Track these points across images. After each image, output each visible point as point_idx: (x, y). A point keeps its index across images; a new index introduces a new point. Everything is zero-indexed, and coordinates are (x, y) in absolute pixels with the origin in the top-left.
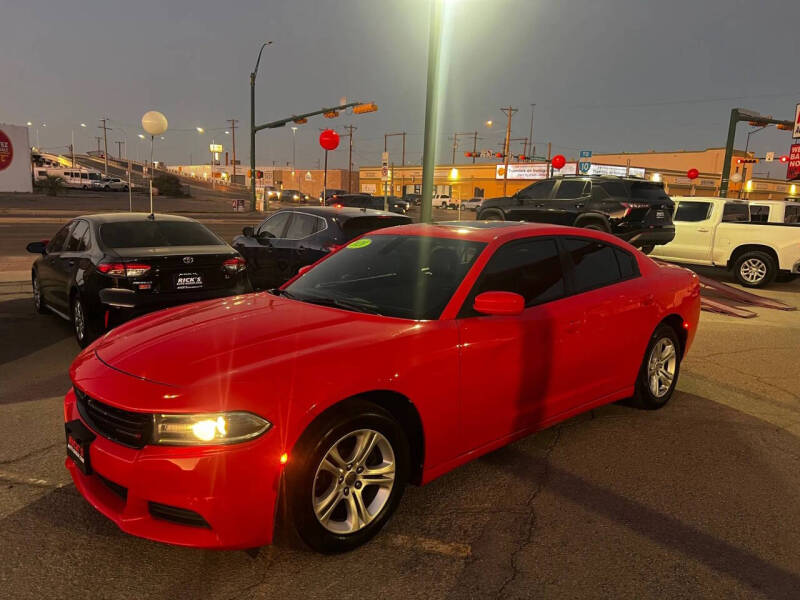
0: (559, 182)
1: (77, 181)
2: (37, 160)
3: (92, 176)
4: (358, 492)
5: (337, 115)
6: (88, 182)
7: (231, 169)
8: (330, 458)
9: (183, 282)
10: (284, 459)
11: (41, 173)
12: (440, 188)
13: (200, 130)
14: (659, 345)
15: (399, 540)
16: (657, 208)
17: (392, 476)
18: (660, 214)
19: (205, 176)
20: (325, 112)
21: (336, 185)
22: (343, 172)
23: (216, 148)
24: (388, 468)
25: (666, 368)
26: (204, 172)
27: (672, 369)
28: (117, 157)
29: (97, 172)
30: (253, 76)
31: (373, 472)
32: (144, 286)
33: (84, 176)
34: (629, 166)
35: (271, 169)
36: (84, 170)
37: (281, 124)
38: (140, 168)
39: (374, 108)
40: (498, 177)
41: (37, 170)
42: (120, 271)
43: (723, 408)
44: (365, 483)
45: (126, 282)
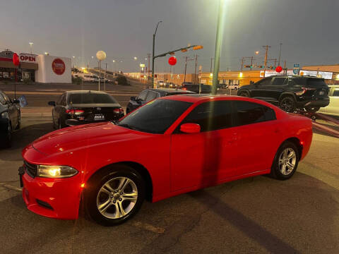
0: (274, 78)
1: (89, 79)
2: (76, 71)
3: (94, 77)
4: (120, 203)
5: (186, 51)
6: (93, 79)
7: (147, 74)
8: (105, 187)
9: (96, 117)
10: (83, 185)
11: (76, 76)
12: (234, 81)
13: (135, 58)
14: (286, 151)
15: (138, 224)
16: (320, 90)
17: (136, 198)
18: (321, 93)
19: (138, 77)
20: (182, 49)
21: (189, 80)
22: (192, 75)
23: (142, 65)
24: (134, 194)
25: (291, 162)
26: (136, 75)
27: (294, 162)
28: (105, 69)
29: (96, 75)
30: (154, 36)
31: (127, 195)
32: (82, 119)
33: (91, 77)
34: (318, 71)
35: (163, 74)
36: (92, 75)
37: (165, 55)
38: (112, 73)
39: (202, 48)
40: (261, 76)
41: (75, 74)
42: (73, 112)
43: (319, 182)
44: (123, 199)
45: (75, 117)
